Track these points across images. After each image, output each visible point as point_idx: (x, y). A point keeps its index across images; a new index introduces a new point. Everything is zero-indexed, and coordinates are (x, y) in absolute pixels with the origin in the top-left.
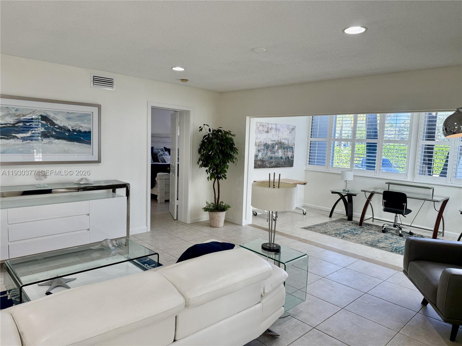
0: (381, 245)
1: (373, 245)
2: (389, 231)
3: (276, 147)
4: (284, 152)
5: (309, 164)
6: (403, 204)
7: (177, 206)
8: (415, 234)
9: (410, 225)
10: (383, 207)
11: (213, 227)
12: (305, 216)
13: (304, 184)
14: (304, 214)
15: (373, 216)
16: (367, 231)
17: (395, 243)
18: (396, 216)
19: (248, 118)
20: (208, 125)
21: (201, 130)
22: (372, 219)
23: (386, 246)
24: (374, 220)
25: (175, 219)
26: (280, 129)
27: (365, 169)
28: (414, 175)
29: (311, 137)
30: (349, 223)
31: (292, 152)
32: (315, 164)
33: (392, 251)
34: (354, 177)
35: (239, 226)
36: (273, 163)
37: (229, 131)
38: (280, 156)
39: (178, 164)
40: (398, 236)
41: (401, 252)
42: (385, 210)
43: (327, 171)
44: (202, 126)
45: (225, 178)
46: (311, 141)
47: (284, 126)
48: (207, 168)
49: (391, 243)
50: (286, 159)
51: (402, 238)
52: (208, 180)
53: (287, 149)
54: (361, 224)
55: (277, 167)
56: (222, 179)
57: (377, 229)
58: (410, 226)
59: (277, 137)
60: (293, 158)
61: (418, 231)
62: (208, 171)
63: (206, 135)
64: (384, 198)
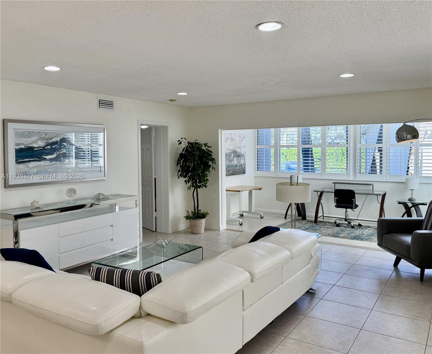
0: (342, 235)
1: (335, 236)
2: (341, 225)
3: (232, 156)
4: (238, 160)
5: (258, 170)
6: (353, 200)
7: (156, 217)
8: (363, 226)
9: (356, 218)
10: (335, 204)
11: (196, 234)
12: (262, 220)
13: (260, 189)
14: (262, 218)
15: (323, 214)
16: (324, 227)
17: (351, 233)
18: (346, 211)
19: (220, 130)
20: (185, 139)
21: (181, 143)
22: (322, 217)
23: (346, 236)
24: (324, 218)
25: (154, 230)
26: (234, 138)
27: (303, 172)
28: (355, 175)
29: (258, 145)
30: (304, 222)
31: (244, 160)
32: (263, 170)
33: (352, 239)
34: (302, 180)
35: (218, 231)
36: (231, 171)
37: (206, 143)
38: (235, 164)
39: (155, 178)
40: (350, 228)
41: (360, 239)
42: (337, 206)
43: (276, 176)
44: (181, 140)
45: (205, 187)
46: (258, 149)
47: (237, 135)
48: (187, 179)
49: (349, 234)
50: (240, 167)
51: (354, 229)
52: (188, 190)
53: (240, 157)
54: (316, 221)
55: (234, 175)
56: (202, 188)
57: (331, 225)
58: (357, 220)
59: (233, 146)
60: (245, 166)
61: (364, 223)
62: (187, 182)
63: (185, 148)
64: (335, 196)
